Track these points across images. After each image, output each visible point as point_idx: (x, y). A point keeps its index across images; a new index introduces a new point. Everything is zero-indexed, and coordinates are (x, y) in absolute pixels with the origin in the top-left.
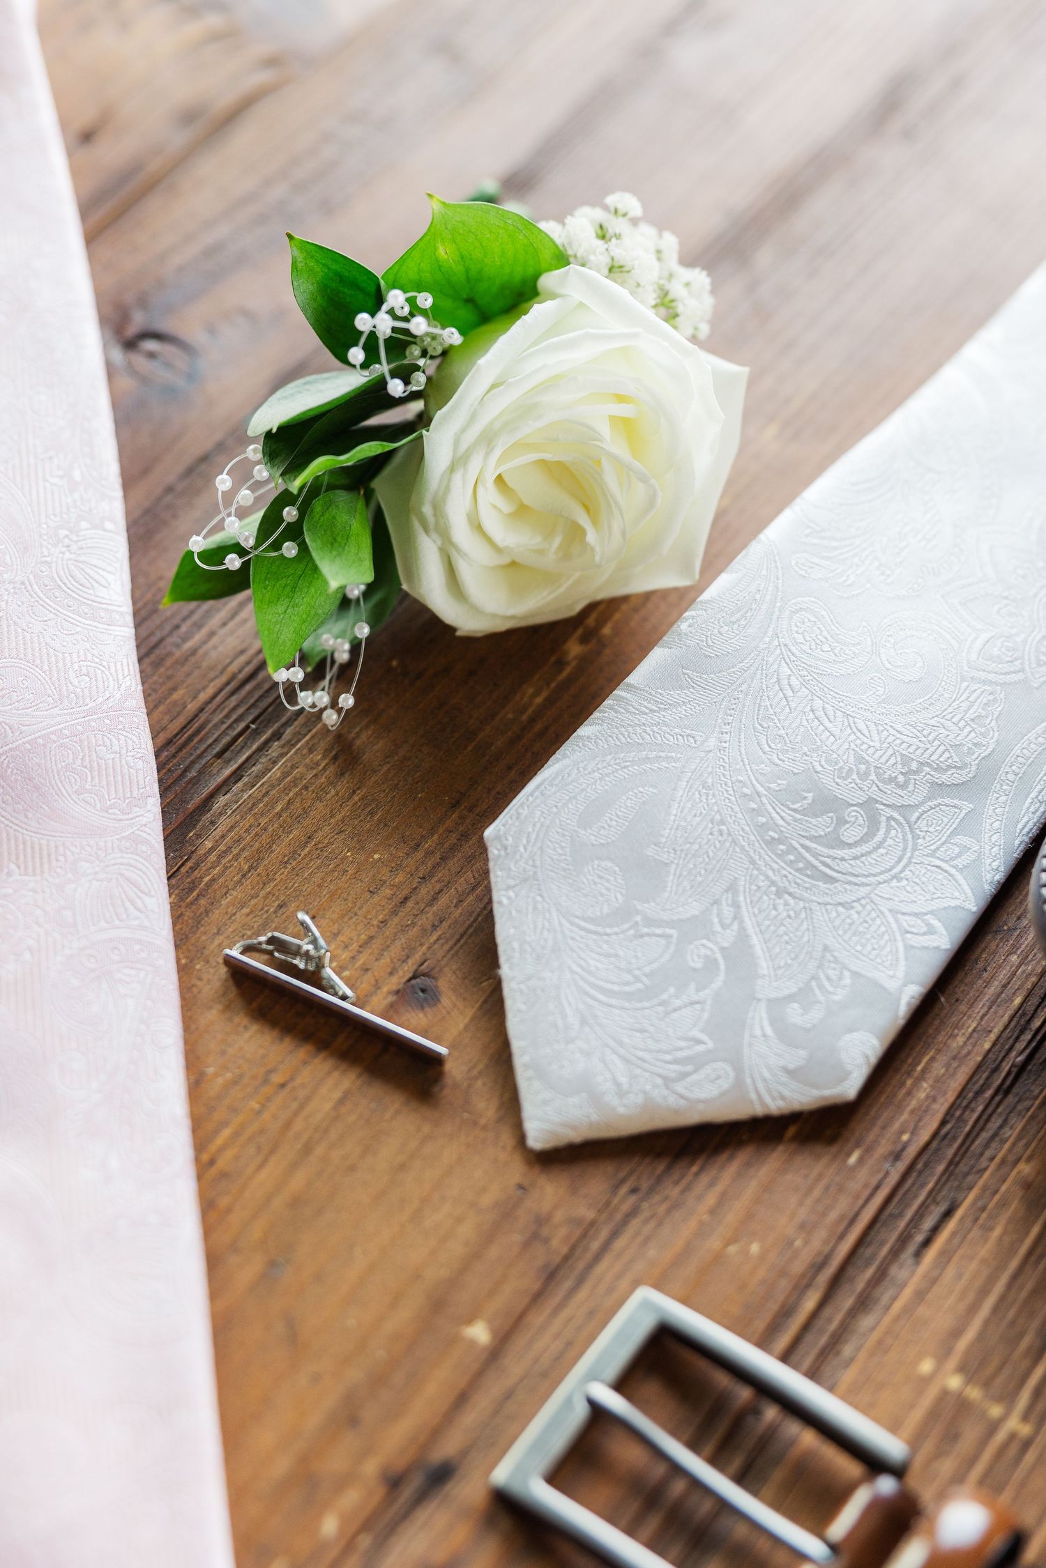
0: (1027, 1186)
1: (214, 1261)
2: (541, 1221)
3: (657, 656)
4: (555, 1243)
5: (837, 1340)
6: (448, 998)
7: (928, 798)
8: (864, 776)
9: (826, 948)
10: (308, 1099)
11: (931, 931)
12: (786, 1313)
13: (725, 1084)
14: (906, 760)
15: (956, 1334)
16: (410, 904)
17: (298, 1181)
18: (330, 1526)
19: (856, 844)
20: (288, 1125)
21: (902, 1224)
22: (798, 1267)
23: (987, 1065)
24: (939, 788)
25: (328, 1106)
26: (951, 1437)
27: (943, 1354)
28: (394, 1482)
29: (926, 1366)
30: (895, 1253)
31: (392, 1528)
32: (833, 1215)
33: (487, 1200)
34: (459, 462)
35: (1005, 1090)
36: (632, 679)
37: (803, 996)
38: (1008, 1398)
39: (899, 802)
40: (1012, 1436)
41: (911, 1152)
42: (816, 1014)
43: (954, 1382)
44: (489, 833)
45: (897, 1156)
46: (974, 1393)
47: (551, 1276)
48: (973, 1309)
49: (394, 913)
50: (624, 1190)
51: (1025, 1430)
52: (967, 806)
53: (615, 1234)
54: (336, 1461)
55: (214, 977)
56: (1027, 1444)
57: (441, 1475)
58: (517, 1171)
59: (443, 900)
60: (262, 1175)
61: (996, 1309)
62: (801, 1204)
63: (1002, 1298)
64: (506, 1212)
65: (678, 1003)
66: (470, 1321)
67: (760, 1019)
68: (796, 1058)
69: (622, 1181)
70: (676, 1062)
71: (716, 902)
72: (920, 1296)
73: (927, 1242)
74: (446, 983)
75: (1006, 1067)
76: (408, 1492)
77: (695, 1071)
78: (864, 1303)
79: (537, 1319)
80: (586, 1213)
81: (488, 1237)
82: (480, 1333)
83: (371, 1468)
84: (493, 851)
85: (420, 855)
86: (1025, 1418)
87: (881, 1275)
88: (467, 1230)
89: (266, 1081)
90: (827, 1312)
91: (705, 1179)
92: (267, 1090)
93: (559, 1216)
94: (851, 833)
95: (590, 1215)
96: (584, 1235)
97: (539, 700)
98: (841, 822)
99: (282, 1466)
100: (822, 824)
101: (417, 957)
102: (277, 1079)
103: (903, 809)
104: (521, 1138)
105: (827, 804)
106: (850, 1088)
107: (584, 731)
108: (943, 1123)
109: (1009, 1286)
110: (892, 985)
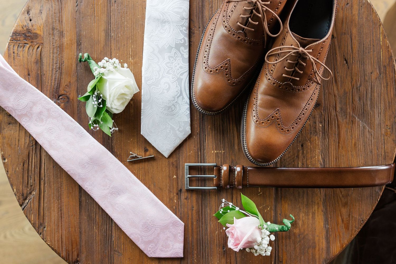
0: (210, 128)
1: (149, 188)
2: (172, 163)
3: (142, 104)
4: (175, 164)
5: (204, 155)
6: (149, 149)
7: (178, 99)
8: (171, 102)
9: (179, 121)
10: (145, 168)
11: (187, 112)
12: (198, 156)
13: (179, 140)
14: (173, 97)
15: (213, 147)
16: (138, 142)
17: (150, 175)
18: (175, 201)
19: (175, 109)
20: (145, 171)
21: (202, 140)
22: (196, 151)
23: (200, 119)
24: (178, 97)
25: (147, 167)
26: (218, 157)
27: (213, 150)
28: (177, 194)
29: (213, 152)
30: (203, 143)
31: (180, 197)
32: (196, 144)
33: (167, 165)
34: (111, 104)
35: (203, 120)
36: (142, 108)
37: (180, 127)
38: (221, 150)
39: (175, 102)
40: (223, 153)
41: (199, 132)
42: (182, 128)
43: (216, 152)
44: (141, 133)
45: (198, 134)
46: (218, 151)
47: (177, 167)
48: (213, 144)
49: (138, 144)
50: (177, 155)
51: (224, 151)
52: (181, 97)
53: (179, 159)
54: (172, 196)
55: (128, 164)
56: (225, 153)
57: (181, 190)
58: (167, 160)
59: (141, 139)
60: (147, 177)
61: (215, 142)
62: (193, 145)
63: (215, 141)
64: (169, 164)
65: (170, 136)
66: (173, 176)
67: (177, 132)
68: (183, 133)
69: (176, 154)
70: (173, 142)
71: (166, 125)
72: (208, 146)
73: (205, 140)
74: (148, 148)
75: (201, 118)
76: (179, 194)
77: (176, 141)
78: (204, 150)
79: (178, 172)
80: (175, 159)
81: (169, 168)
82: (175, 177)
83: (175, 194)
84: (143, 135)
85: (135, 137)
86: (223, 151)
87: (204, 146)
88: (167, 169)
89: (140, 169)
90: (201, 153)
91: (183, 148)
92: (141, 170)
93: (174, 162)
94: (173, 109)
95: (176, 159)
96: (177, 161)
97: (133, 111)
98: (172, 108)
99: (168, 199)
100: (170, 110)
101: (143, 147)
102: (141, 168)
103: (176, 102)
104: (165, 157)
105: (169, 107)
106: (190, 132)
107: (142, 117)
108: (200, 128)
109: (215, 139)
110: (187, 120)
